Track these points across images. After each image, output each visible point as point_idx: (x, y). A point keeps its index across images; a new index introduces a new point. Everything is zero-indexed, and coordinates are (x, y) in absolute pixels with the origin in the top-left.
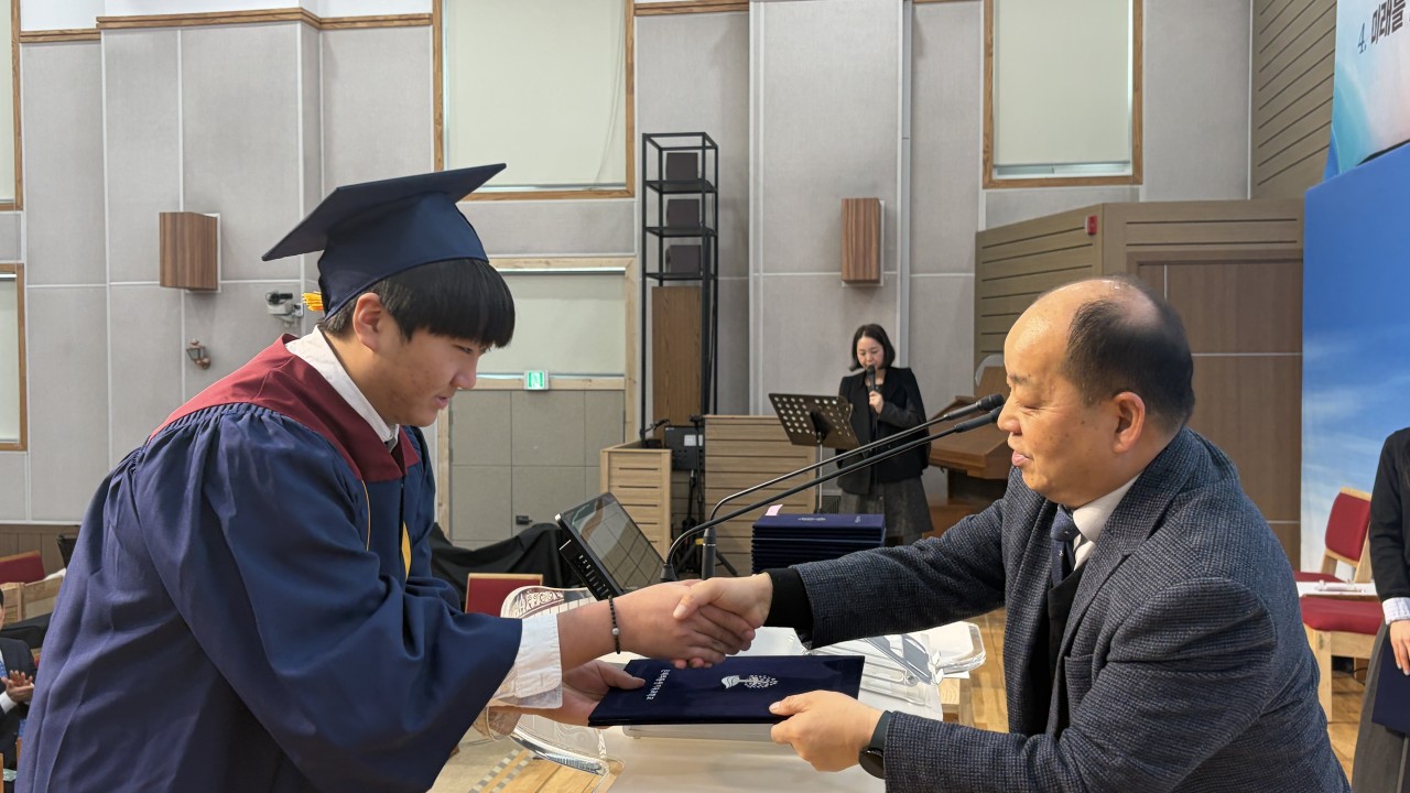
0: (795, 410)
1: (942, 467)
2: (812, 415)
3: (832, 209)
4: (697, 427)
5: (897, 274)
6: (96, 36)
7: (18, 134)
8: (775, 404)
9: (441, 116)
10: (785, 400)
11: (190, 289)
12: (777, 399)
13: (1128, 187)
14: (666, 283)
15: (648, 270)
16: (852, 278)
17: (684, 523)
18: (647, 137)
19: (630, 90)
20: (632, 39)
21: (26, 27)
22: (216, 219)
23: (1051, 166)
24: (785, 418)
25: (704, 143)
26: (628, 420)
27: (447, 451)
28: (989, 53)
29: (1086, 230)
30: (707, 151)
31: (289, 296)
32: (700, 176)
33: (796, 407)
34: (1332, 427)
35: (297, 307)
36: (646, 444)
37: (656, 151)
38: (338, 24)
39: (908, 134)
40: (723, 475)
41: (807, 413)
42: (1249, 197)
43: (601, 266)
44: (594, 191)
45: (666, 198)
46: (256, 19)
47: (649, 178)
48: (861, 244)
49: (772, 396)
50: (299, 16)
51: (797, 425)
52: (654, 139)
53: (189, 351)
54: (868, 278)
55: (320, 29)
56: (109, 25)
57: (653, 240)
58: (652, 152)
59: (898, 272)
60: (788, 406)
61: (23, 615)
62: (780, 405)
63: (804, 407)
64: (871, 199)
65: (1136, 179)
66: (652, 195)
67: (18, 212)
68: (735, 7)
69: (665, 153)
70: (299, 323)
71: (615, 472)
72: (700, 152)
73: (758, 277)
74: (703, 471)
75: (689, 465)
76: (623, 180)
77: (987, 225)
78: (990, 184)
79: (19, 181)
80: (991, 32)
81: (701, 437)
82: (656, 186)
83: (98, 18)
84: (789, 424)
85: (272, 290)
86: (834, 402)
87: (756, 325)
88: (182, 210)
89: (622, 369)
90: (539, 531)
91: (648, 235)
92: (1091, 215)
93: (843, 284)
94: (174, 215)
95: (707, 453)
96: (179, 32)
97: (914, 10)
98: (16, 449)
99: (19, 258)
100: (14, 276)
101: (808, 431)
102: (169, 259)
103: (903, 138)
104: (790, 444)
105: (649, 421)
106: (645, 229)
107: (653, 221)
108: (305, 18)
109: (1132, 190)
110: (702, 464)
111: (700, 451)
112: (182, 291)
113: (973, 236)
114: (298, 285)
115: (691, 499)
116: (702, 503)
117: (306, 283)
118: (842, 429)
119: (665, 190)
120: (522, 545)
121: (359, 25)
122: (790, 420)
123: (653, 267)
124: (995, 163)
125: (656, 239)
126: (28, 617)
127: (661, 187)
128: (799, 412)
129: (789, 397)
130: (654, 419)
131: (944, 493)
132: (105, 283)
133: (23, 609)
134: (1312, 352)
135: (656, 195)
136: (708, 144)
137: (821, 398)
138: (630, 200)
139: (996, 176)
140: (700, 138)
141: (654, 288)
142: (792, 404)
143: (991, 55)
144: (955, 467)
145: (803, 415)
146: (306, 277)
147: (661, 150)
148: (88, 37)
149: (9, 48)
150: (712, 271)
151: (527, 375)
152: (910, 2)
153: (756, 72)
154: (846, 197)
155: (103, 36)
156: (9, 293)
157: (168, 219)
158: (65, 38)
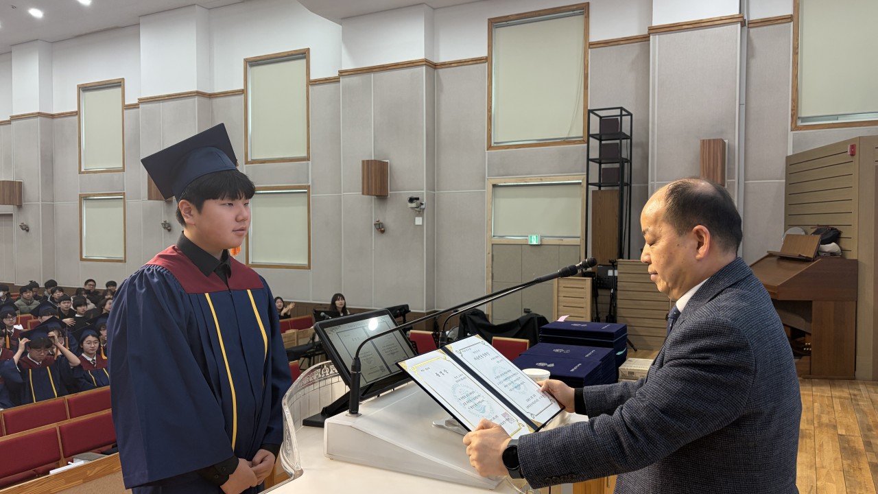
3: (695, 146)
4: (614, 266)
5: (736, 181)
6: (338, 79)
7: (308, 126)
9: (491, 108)
11: (377, 196)
14: (602, 188)
15: (590, 182)
17: (607, 317)
18: (590, 112)
19: (586, 87)
20: (588, 62)
21: (313, 77)
22: (387, 162)
23: (837, 116)
25: (621, 112)
27: (491, 275)
28: (796, 53)
29: (849, 153)
30: (623, 117)
31: (418, 199)
32: (619, 130)
35: (422, 204)
37: (598, 118)
38: (444, 65)
39: (743, 101)
40: (627, 293)
43: (569, 180)
44: (567, 141)
45: (603, 142)
46: (405, 66)
47: (591, 133)
48: (712, 165)
50: (424, 63)
52: (596, 112)
53: (375, 224)
55: (435, 69)
56: (344, 74)
57: (594, 165)
58: (594, 119)
59: (737, 179)
61: (297, 344)
64: (718, 140)
66: (594, 142)
67: (308, 162)
68: (644, 40)
69: (604, 119)
70: (423, 211)
71: (561, 289)
72: (619, 118)
73: (653, 185)
74: (617, 290)
75: (609, 287)
76: (581, 135)
77: (793, 152)
78: (795, 128)
79: (308, 148)
80: (797, 40)
81: (616, 272)
82: (598, 137)
83: (339, 71)
85: (410, 196)
88: (373, 159)
89: (578, 234)
90: (529, 317)
91: (591, 163)
92: (851, 144)
94: (368, 161)
95: (618, 280)
96: (373, 74)
97: (748, 32)
98: (306, 269)
99: (308, 182)
100: (306, 191)
102: (366, 182)
103: (740, 105)
106: (588, 160)
107: (595, 154)
108: (428, 64)
110: (616, 286)
112: (373, 197)
113: (785, 158)
114: (423, 193)
115: (611, 304)
116: (615, 307)
117: (427, 192)
119: (602, 139)
121: (453, 65)
123: (594, 178)
124: (799, 116)
125: (598, 165)
126: (300, 344)
127: (600, 136)
132: (341, 193)
133: (297, 342)
135: (598, 142)
136: (624, 113)
138: (583, 145)
139: (800, 123)
140: (619, 110)
141: (593, 191)
143: (798, 53)
146: (427, 189)
147: (601, 117)
148: (334, 80)
149: (305, 88)
150: (626, 181)
151: (529, 236)
152: (746, 28)
153: (654, 73)
154: (703, 139)
155: (341, 79)
156: (304, 198)
157: (365, 163)
158: (327, 81)
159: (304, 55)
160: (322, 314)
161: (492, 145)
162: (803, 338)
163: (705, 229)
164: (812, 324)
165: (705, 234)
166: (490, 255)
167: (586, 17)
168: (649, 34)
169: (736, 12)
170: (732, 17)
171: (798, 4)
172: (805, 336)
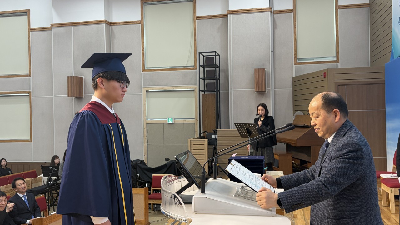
0: (242, 128)
1: (284, 143)
2: (247, 129)
3: (251, 72)
4: (215, 133)
5: (270, 89)
6: (50, 29)
7: (30, 56)
8: (236, 126)
9: (144, 48)
10: (239, 125)
11: (76, 97)
12: (237, 125)
13: (335, 63)
14: (206, 93)
15: (201, 90)
16: (258, 90)
18: (200, 53)
19: (195, 40)
20: (196, 26)
21: (32, 27)
22: (83, 78)
23: (313, 58)
24: (239, 130)
25: (216, 54)
26: (196, 131)
27: (146, 140)
28: (295, 28)
29: (323, 76)
30: (217, 56)
32: (215, 63)
33: (242, 127)
34: (394, 130)
36: (201, 138)
37: (203, 57)
38: (115, 24)
39: (273, 50)
40: (222, 146)
41: (245, 128)
42: (370, 66)
43: (188, 89)
44: (186, 68)
45: (205, 69)
46: (93, 23)
47: (201, 64)
48: (260, 81)
49: (235, 124)
50: (105, 22)
51: (242, 132)
52: (202, 53)
54: (262, 90)
55: (110, 25)
56: (54, 26)
57: (202, 81)
58: (201, 57)
59: (271, 88)
60: (240, 127)
61: (32, 187)
62: (238, 126)
63: (244, 127)
64: (263, 69)
65: (337, 61)
66: (202, 69)
67: (30, 77)
68: (224, 17)
69: (205, 57)
71: (192, 146)
72: (214, 57)
73: (231, 91)
74: (217, 145)
75: (213, 144)
76: (194, 65)
77: (296, 75)
78: (296, 63)
79: (30, 69)
80: (295, 21)
81: (216, 136)
82: (203, 66)
83: (51, 24)
84: (240, 132)
86: (253, 125)
87: (231, 104)
88: (73, 76)
89: (194, 117)
90: (172, 162)
91: (201, 80)
92: (324, 72)
93: (255, 92)
95: (218, 140)
96: (73, 27)
97: (274, 16)
98: (29, 142)
99: (30, 90)
100: (29, 94)
101: (246, 134)
102: (70, 89)
103: (271, 51)
104: (241, 137)
105: (202, 131)
106: (200, 78)
107: (202, 76)
108: (107, 23)
109: (336, 64)
110: (217, 143)
111: (216, 140)
112: (74, 98)
113: (292, 78)
115: (214, 153)
118: (255, 133)
120: (167, 166)
121: (121, 24)
122: (240, 130)
123: (202, 89)
124: (297, 58)
125: (203, 81)
126: (33, 188)
127: (204, 66)
128: (243, 128)
129: (240, 124)
130: (203, 131)
131: (285, 151)
132: (53, 96)
133: (32, 185)
134: (388, 109)
135: (203, 69)
137: (249, 124)
138: (196, 70)
139: (298, 61)
141: (202, 94)
142: (241, 126)
144: (288, 143)
145: (244, 129)
147: (204, 56)
148: (48, 29)
149: (28, 33)
150: (219, 89)
151: (168, 118)
152: (272, 14)
153: (230, 34)
154: (255, 68)
155: (52, 29)
156: (27, 99)
157: (70, 78)
158: (42, 30)
159: (26, 13)
160: (51, 167)
161: (145, 69)
162: (306, 165)
163: (338, 110)
164: (311, 157)
165: (338, 112)
166: (146, 129)
167: (194, 3)
168: (227, 14)
169: (268, 6)
170: (267, 9)
171: (295, 4)
172: (307, 164)
